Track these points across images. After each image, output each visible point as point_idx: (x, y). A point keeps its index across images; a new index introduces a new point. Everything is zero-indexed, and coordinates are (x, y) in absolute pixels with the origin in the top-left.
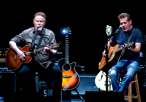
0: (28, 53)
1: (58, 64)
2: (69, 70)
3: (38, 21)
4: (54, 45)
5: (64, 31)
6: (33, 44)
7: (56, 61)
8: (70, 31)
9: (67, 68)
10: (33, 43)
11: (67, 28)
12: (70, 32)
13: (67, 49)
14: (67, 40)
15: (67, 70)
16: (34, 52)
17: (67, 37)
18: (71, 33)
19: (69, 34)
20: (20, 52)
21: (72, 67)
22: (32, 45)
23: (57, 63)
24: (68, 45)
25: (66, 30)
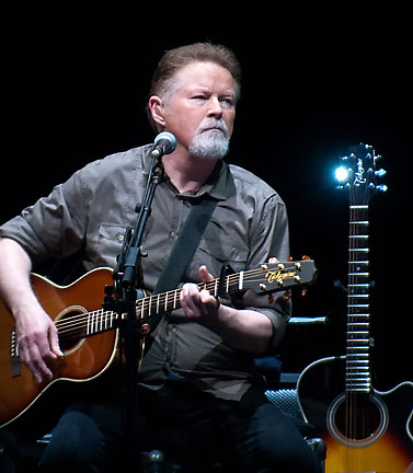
0: (97, 318)
1: (294, 392)
2: (374, 437)
3: (205, 96)
4: (271, 266)
5: (341, 174)
6: (131, 261)
7: (285, 377)
8: (382, 172)
9: (359, 420)
10: (134, 251)
11: (361, 154)
12: (380, 181)
13: (359, 291)
14: (361, 230)
15: (359, 437)
16: (140, 311)
17: (361, 215)
18: (385, 188)
19: (372, 190)
20: (34, 317)
21: (391, 414)
22: (122, 268)
23: (291, 386)
24: (364, 269)
25: (352, 164)
